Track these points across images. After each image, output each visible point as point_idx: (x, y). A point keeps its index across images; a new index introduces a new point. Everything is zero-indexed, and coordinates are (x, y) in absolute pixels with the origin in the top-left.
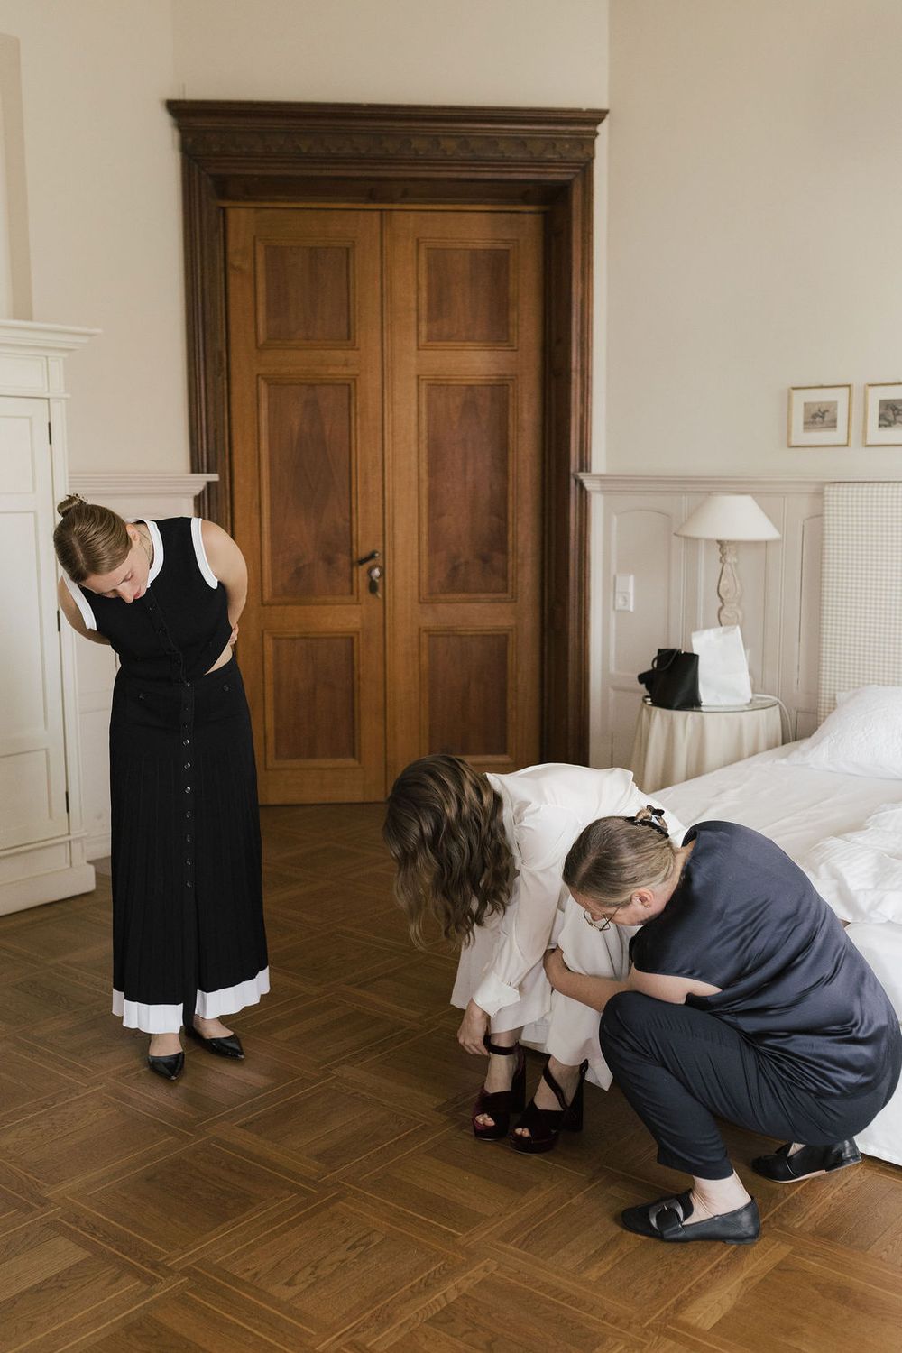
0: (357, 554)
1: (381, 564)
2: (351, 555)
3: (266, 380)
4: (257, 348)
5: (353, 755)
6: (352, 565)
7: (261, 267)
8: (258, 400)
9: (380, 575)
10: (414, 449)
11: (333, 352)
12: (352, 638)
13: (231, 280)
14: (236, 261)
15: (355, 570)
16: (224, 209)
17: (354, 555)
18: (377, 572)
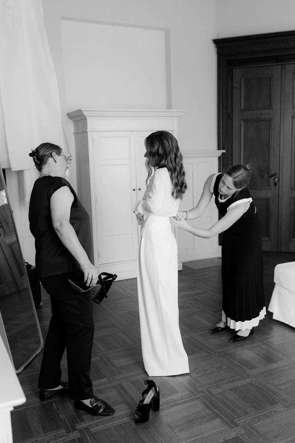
0: (271, 174)
1: (278, 177)
2: (269, 174)
3: (243, 121)
4: (241, 111)
5: (268, 237)
6: (269, 177)
7: (243, 86)
8: (241, 127)
9: (278, 181)
10: (290, 140)
11: (265, 111)
12: (268, 200)
13: (234, 91)
14: (235, 85)
15: (270, 179)
16: (232, 69)
17: (270, 174)
18: (277, 179)
